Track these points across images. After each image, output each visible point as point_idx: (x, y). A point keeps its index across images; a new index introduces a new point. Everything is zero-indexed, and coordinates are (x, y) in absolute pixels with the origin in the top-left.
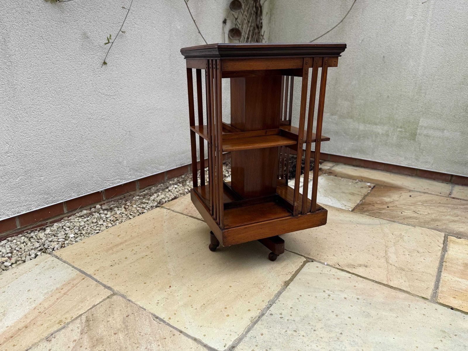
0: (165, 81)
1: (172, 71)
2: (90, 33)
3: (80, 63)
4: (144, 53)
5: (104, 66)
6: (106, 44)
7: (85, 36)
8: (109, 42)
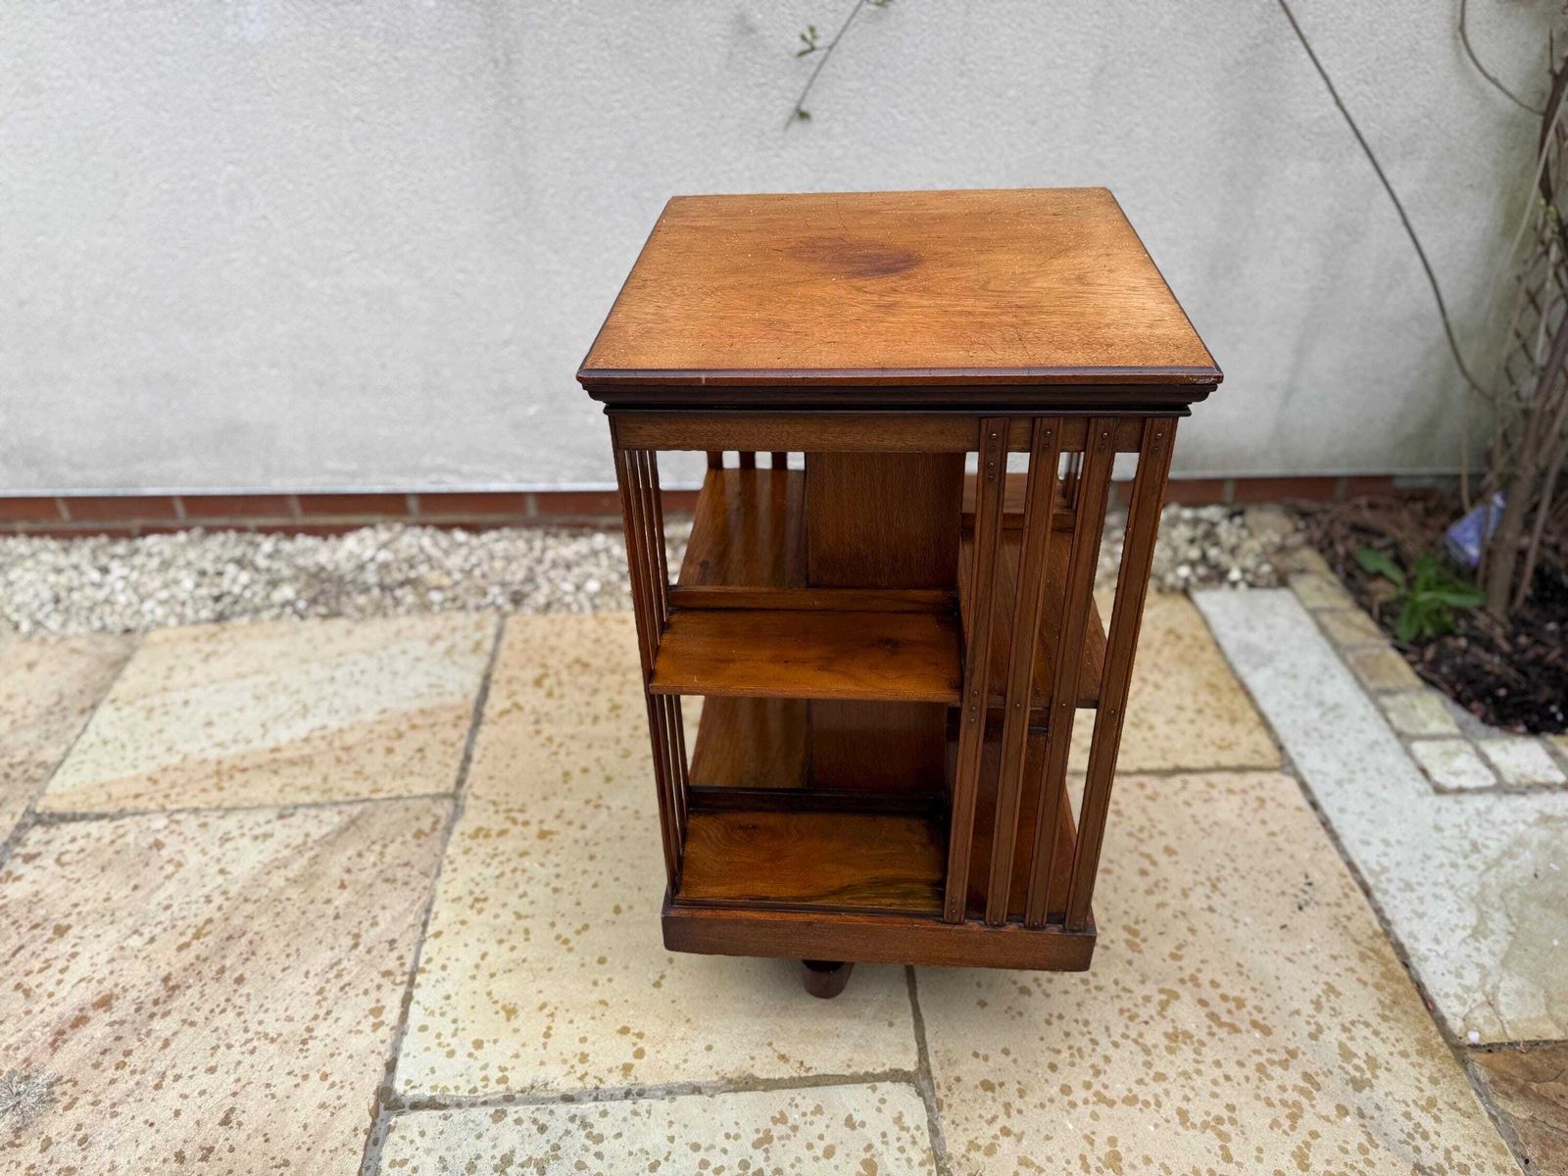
0: (1054, 172)
1: (1099, 132)
2: (759, 16)
3: (717, 114)
4: (970, 70)
5: (797, 125)
6: (802, 54)
7: (744, 27)
8: (813, 49)
